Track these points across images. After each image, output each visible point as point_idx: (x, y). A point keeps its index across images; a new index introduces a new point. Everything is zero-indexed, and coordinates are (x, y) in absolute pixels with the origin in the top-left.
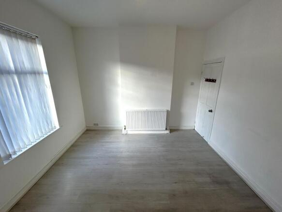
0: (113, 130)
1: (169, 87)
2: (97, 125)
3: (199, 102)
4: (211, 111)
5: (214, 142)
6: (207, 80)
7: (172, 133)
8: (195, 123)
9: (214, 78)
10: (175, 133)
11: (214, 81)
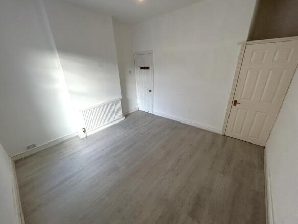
0: (62, 143)
1: (117, 76)
2: (34, 145)
3: (137, 86)
4: (150, 91)
5: (157, 111)
6: (141, 68)
7: (127, 118)
8: (137, 104)
9: (148, 66)
10: (129, 117)
11: (147, 68)
